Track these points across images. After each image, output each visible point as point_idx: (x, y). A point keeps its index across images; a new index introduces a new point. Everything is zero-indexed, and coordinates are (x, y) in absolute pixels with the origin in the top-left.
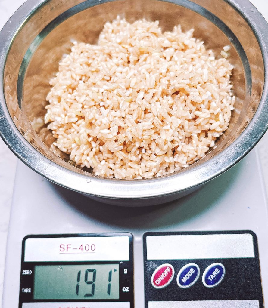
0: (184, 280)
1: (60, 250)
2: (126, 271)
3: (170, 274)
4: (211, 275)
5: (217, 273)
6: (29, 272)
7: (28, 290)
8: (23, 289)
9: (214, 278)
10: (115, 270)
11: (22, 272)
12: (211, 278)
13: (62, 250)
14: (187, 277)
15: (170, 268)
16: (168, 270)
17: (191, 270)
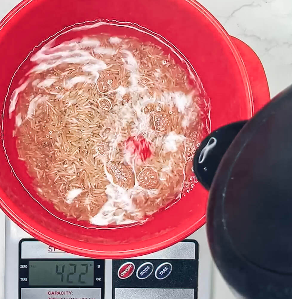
0: (142, 274)
1: (49, 250)
2: (99, 266)
3: (131, 269)
4: (162, 272)
5: (166, 269)
6: (25, 266)
7: (26, 279)
8: (21, 279)
9: (163, 273)
10: (91, 265)
11: (19, 266)
12: (161, 273)
13: (51, 250)
14: (144, 272)
15: (132, 265)
16: (130, 266)
17: (147, 267)
